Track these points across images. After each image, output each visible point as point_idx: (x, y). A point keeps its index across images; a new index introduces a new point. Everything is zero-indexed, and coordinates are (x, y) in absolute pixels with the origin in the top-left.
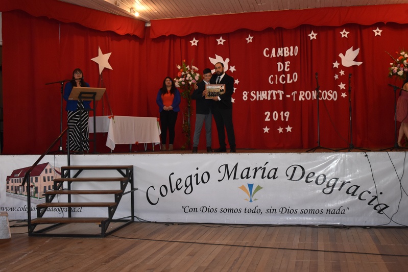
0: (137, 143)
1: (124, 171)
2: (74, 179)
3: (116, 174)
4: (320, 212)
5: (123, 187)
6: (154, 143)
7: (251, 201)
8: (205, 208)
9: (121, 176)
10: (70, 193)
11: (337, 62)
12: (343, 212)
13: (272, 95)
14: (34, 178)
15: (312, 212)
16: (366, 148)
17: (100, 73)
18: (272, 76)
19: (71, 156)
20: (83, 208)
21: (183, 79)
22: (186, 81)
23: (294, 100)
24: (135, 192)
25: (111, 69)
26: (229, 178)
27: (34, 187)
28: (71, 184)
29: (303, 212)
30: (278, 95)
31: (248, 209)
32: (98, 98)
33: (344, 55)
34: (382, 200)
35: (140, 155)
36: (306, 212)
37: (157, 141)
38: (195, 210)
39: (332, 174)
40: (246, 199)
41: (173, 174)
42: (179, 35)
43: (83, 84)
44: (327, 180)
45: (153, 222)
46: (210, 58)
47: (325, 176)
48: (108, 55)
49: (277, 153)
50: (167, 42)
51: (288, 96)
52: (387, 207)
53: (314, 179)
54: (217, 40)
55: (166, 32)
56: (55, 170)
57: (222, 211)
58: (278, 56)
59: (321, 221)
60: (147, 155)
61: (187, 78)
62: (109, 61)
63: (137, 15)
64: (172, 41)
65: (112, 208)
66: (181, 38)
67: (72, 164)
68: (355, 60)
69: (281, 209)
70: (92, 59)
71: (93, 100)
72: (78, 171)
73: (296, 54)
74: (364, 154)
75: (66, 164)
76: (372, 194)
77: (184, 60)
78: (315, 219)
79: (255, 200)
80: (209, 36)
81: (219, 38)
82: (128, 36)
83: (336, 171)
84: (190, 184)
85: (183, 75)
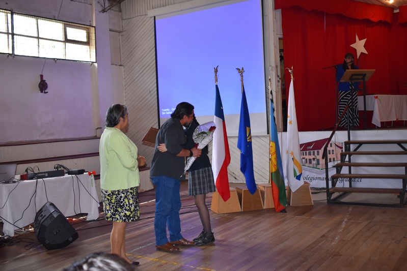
2: (355, 152)
3: (397, 148)
9: (402, 150)
10: (350, 165)
14: (316, 151)
17: (358, 58)
19: (351, 131)
20: (362, 179)
25: (367, 53)
27: (316, 160)
28: (351, 157)
32: (367, 79)
43: (353, 67)
48: (364, 41)
56: (336, 145)
62: (364, 46)
63: (391, 2)
67: (352, 139)
70: (351, 46)
71: (362, 81)
72: (358, 145)
75: (347, 140)
82: (380, 23)
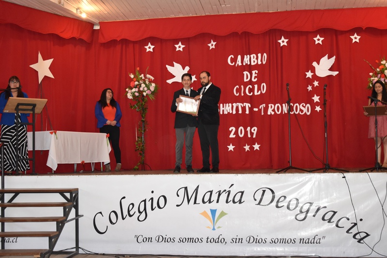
0: (83, 162)
1: (68, 195)
2: (9, 204)
4: (292, 241)
5: (66, 214)
6: (103, 163)
7: (214, 229)
8: (161, 237)
9: (62, 200)
10: (3, 220)
11: (310, 71)
12: (318, 242)
13: (237, 108)
15: (284, 241)
16: (343, 169)
17: (40, 82)
18: (238, 86)
19: (5, 177)
20: (19, 238)
21: (137, 90)
22: (139, 92)
23: (263, 114)
24: (80, 219)
25: (53, 77)
26: (188, 203)
28: (5, 210)
29: (273, 242)
30: (244, 109)
31: (210, 238)
32: (38, 110)
33: (318, 64)
34: (362, 227)
35: (86, 176)
36: (276, 242)
37: (106, 160)
38: (150, 239)
39: (305, 197)
40: (208, 227)
41: (124, 198)
42: (133, 40)
44: (300, 205)
45: (101, 254)
46: (167, 66)
47: (297, 200)
48: (51, 61)
49: (243, 173)
50: (118, 47)
51: (255, 109)
52: (368, 235)
53: (286, 204)
54: (176, 46)
55: (117, 35)
57: (181, 241)
58: (244, 64)
59: (293, 252)
60: (95, 176)
61: (141, 89)
62: (50, 68)
63: (84, 16)
64: (124, 46)
65: (53, 238)
66: (134, 43)
67: (6, 187)
68: (331, 69)
69: (249, 238)
70: (31, 66)
71: (32, 112)
72: (14, 194)
73: (264, 63)
74: (341, 175)
76: (351, 221)
77: (138, 68)
78: (286, 249)
79: (219, 227)
80: (166, 40)
81: (178, 44)
82: (73, 40)
83: (310, 195)
84: (144, 210)
85: (137, 85)
